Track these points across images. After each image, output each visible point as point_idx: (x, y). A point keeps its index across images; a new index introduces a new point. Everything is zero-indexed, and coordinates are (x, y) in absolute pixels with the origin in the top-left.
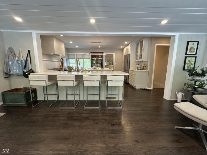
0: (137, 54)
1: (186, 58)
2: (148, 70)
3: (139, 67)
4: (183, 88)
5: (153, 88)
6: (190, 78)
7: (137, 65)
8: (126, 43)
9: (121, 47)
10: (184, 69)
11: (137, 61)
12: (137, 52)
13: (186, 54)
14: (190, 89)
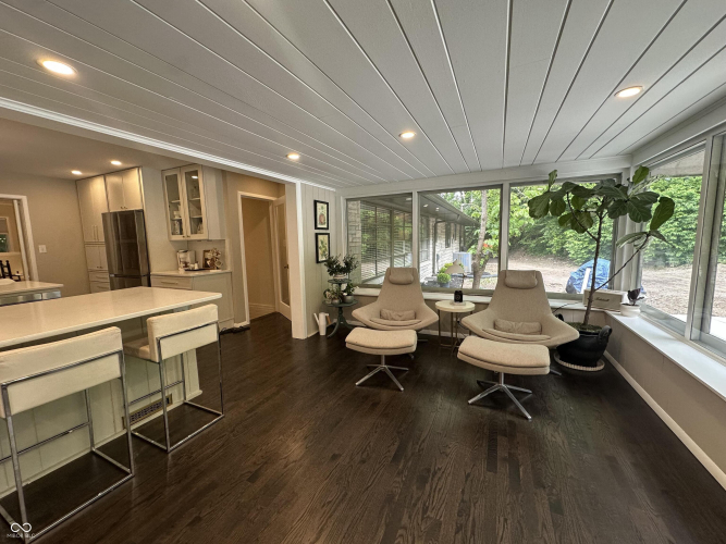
0: (172, 216)
1: (317, 235)
2: (229, 270)
3: (188, 260)
4: (324, 302)
5: (251, 321)
6: (331, 278)
7: (182, 255)
8: (116, 163)
9: (77, 173)
10: (318, 262)
11: (176, 238)
12: (175, 206)
13: (316, 228)
14: (337, 301)
